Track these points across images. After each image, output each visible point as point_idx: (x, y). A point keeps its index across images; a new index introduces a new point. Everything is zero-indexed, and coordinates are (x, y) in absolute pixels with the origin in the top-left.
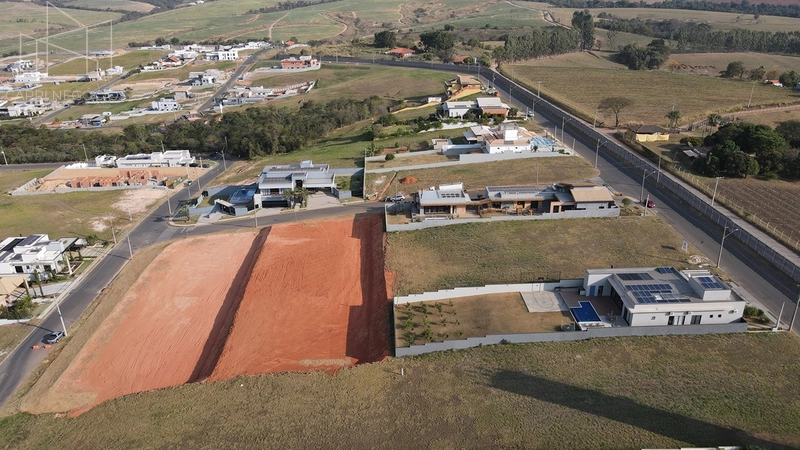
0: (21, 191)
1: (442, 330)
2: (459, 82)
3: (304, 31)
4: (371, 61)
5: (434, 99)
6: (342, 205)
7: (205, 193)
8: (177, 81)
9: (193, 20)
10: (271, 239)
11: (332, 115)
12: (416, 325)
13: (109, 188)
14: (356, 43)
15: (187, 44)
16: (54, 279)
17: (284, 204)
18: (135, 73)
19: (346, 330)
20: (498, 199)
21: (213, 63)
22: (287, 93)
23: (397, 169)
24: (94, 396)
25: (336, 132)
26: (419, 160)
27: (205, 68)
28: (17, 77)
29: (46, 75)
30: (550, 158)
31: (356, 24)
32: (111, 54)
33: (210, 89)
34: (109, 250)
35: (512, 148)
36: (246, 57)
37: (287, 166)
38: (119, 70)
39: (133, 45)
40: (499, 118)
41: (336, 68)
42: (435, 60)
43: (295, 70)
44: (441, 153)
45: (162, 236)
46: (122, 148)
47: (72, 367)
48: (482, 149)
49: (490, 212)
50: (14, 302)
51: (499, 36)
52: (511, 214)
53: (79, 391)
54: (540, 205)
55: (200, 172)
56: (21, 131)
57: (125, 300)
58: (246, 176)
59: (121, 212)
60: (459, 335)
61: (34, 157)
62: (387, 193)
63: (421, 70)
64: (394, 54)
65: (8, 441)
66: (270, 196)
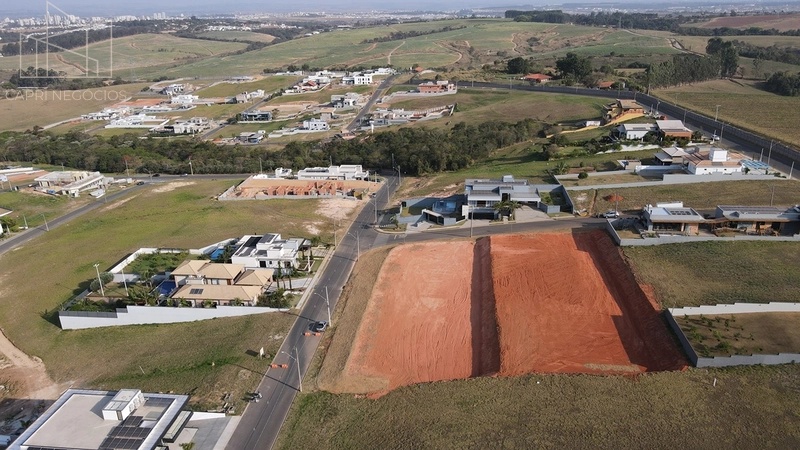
0: (224, 197)
1: (738, 345)
2: (620, 106)
3: (422, 59)
4: (508, 87)
5: (592, 123)
6: (552, 219)
7: (404, 204)
8: (317, 103)
9: (315, 49)
10: (495, 248)
11: (491, 137)
12: (704, 338)
13: (302, 196)
14: (486, 68)
15: (316, 70)
16: (295, 274)
17: (490, 216)
18: (276, 96)
19: (618, 338)
20: (735, 218)
21: (349, 87)
22: (428, 116)
23: (596, 187)
24: (387, 382)
25: (498, 152)
26: (613, 180)
27: (344, 92)
28: (174, 99)
29: (196, 97)
30: (765, 181)
31: (470, 52)
32: (250, 79)
33: (352, 111)
34: (331, 252)
35: (721, 170)
36: (380, 82)
37: (488, 180)
38: (261, 93)
39: (267, 71)
40: (683, 141)
41: (472, 92)
42: (577, 86)
43: (433, 94)
44: (634, 174)
45: (376, 241)
46: (289, 163)
47: (354, 353)
48: (684, 169)
49: (726, 231)
50: (266, 293)
51: (628, 63)
52: (752, 234)
53: (370, 376)
54: (782, 226)
55: (376, 186)
56: (193, 146)
57: (374, 297)
58: (429, 190)
59: (327, 219)
60: (761, 350)
61: (216, 169)
62: (595, 209)
63: (566, 95)
64: (529, 80)
65: (321, 415)
66: (478, 208)
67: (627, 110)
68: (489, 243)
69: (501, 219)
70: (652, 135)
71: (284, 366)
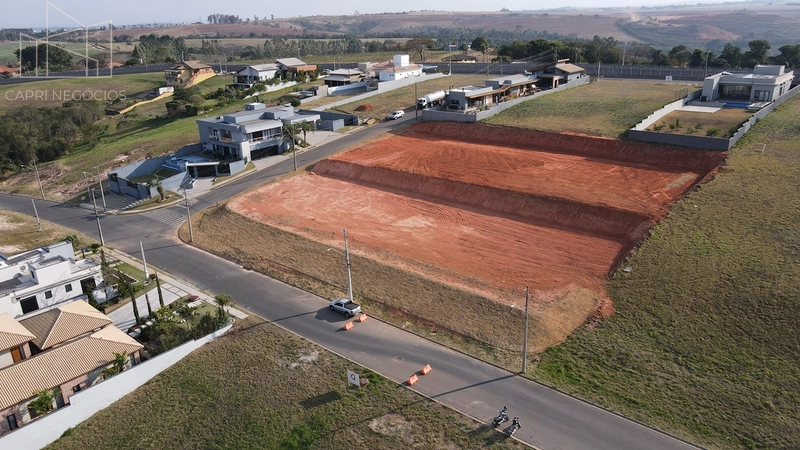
2: (188, 67)
5: (165, 90)
6: (348, 134)
7: (113, 176)
17: (273, 151)
35: (410, 73)
47: (487, 293)
66: (259, 142)
67: (196, 71)
68: (341, 162)
69: (292, 149)
70: (284, 72)
71: (427, 369)
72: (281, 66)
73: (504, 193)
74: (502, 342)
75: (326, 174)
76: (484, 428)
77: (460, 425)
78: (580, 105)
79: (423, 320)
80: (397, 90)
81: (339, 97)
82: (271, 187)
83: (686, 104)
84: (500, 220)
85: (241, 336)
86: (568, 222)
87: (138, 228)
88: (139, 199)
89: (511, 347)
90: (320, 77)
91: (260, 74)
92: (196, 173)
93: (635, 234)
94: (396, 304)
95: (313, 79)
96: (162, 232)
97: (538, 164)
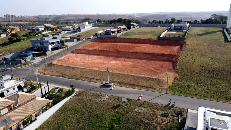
5: (3, 35)
6: (79, 43)
35: (88, 27)
66: (54, 46)
67: (13, 29)
68: (82, 49)
69: (64, 48)
70: (47, 28)
71: (142, 95)
72: (46, 26)
73: (136, 53)
74: (157, 87)
75: (78, 53)
76: (166, 106)
77: (160, 106)
78: (142, 32)
79: (132, 84)
80: (86, 31)
81: (69, 34)
82: (63, 57)
83: (168, 31)
84: (137, 60)
85: (80, 95)
86: (155, 59)
87: (22, 72)
88: (16, 64)
89: (160, 88)
90: (58, 29)
91: (39, 29)
92: (35, 55)
93: (174, 60)
94: (122, 82)
95: (56, 30)
96: (32, 72)
97: (139, 46)
